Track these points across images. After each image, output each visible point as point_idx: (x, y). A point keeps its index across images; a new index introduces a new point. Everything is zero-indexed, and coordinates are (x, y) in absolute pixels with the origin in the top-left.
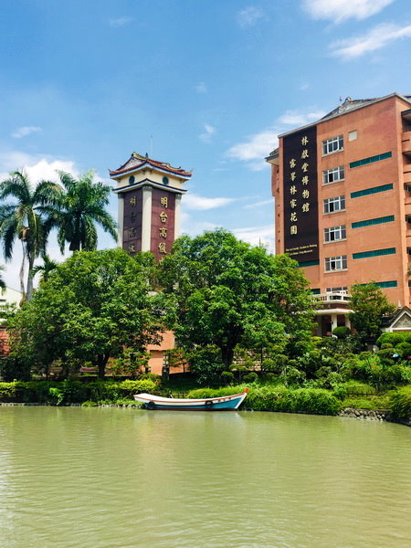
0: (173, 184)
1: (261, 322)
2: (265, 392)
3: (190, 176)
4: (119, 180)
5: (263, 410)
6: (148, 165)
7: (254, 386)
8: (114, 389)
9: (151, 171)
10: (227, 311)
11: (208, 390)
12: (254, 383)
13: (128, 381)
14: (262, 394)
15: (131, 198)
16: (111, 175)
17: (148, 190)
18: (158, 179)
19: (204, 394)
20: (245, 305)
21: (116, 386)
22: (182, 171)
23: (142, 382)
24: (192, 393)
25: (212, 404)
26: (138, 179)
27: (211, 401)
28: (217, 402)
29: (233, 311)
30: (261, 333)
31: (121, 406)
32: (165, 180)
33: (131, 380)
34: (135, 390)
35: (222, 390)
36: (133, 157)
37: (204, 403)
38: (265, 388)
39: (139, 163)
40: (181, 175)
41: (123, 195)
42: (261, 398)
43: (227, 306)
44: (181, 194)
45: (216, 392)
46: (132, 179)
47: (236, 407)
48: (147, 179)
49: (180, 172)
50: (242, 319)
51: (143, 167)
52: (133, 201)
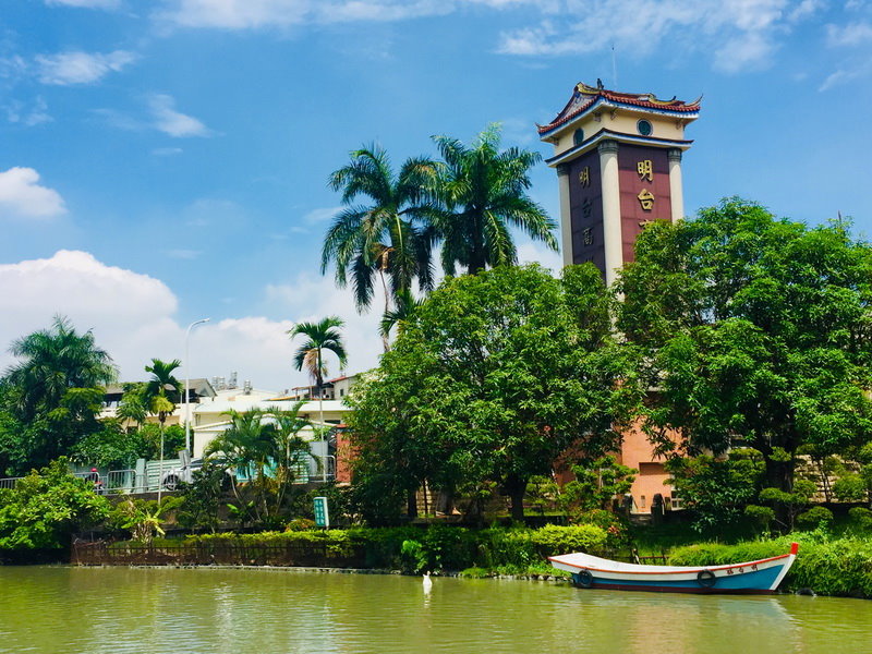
0: (662, 132)
1: (835, 392)
2: (841, 551)
3: (696, 111)
4: (556, 140)
5: (838, 594)
6: (603, 102)
7: (818, 538)
8: (520, 543)
9: (611, 113)
10: (748, 372)
11: (713, 547)
12: (818, 532)
13: (550, 527)
14: (835, 558)
15: (580, 170)
16: (542, 133)
17: (608, 150)
18: (627, 127)
19: (704, 556)
20: (795, 358)
21: (526, 537)
22: (679, 103)
23: (578, 529)
24: (676, 553)
25: (713, 579)
26: (589, 132)
27: (710, 573)
28: (725, 573)
29: (763, 372)
30: (835, 418)
31: (536, 577)
32: (645, 127)
33: (556, 524)
34: (563, 545)
35: (744, 546)
36: (577, 94)
37: (694, 577)
38: (843, 542)
39: (587, 101)
40: (677, 111)
41: (566, 167)
42: (833, 567)
43: (749, 362)
44: (680, 150)
45: (731, 551)
46: (579, 135)
47: (774, 587)
48: (604, 130)
49: (676, 106)
50: (789, 389)
51: (596, 107)
52: (584, 177)
